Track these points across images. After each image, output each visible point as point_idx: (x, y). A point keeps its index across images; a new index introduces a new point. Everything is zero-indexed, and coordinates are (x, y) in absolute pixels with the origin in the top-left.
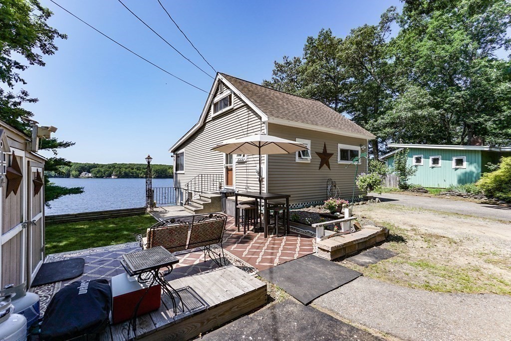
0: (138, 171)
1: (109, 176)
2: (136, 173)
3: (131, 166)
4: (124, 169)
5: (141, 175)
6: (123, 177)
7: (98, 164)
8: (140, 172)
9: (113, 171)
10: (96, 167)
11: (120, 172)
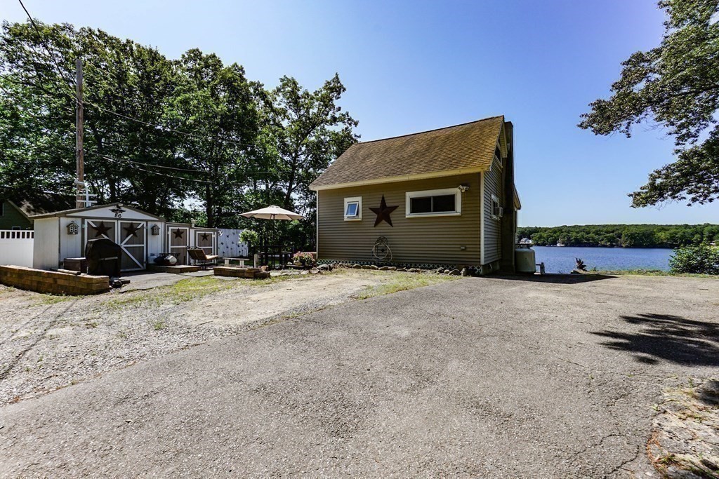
0: (596, 237)
1: (554, 243)
2: (593, 239)
3: (586, 229)
4: (575, 234)
5: (603, 243)
6: (573, 245)
7: (540, 228)
8: (601, 237)
9: (558, 236)
10: (538, 232)
11: (569, 239)
